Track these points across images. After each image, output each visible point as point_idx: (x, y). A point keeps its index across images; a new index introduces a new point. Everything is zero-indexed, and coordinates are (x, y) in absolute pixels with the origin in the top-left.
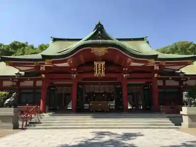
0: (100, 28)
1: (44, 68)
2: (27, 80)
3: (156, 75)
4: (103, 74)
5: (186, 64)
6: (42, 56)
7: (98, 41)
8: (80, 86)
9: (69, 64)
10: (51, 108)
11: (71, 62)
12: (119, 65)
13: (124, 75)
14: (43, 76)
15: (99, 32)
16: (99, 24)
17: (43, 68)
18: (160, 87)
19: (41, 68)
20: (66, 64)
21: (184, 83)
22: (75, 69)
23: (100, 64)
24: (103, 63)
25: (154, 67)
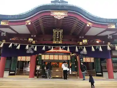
1: (5, 33)
3: (109, 44)
4: (61, 42)
7: (59, 4)
9: (28, 26)
10: (11, 73)
11: (30, 24)
19: (2, 33)
22: (35, 36)
23: (59, 32)
24: (61, 31)
25: (108, 37)
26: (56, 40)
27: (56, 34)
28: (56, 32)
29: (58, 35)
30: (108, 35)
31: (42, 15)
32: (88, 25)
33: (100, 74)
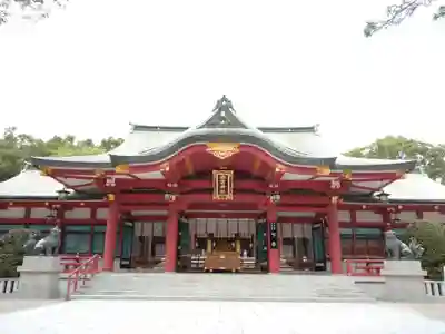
0: (224, 106)
1: (113, 181)
2: (78, 206)
3: (334, 199)
4: (230, 197)
5: (393, 178)
6: (112, 157)
7: (220, 130)
8: (184, 220)
9: (164, 173)
11: (168, 169)
12: (261, 179)
13: (272, 198)
14: (112, 197)
15: (223, 114)
16: (224, 99)
17: (111, 182)
18: (343, 225)
19: (108, 181)
20: (156, 175)
21: (393, 217)
22: (175, 185)
23: (225, 176)
24: (230, 174)
25: (331, 184)
26: (219, 193)
27: (219, 180)
28: (219, 176)
29: (223, 182)
31: (190, 152)
32: (277, 170)
33: (322, 265)
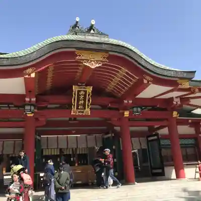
3: (175, 114)
11: (33, 75)
22: (33, 99)
23: (84, 91)
24: (90, 89)
25: (173, 100)
26: (77, 108)
27: (79, 95)
28: (79, 91)
29: (82, 97)
30: (173, 98)
32: (145, 82)
33: (160, 171)
